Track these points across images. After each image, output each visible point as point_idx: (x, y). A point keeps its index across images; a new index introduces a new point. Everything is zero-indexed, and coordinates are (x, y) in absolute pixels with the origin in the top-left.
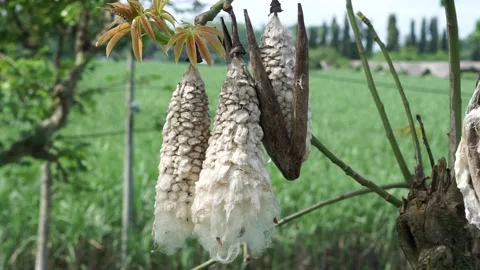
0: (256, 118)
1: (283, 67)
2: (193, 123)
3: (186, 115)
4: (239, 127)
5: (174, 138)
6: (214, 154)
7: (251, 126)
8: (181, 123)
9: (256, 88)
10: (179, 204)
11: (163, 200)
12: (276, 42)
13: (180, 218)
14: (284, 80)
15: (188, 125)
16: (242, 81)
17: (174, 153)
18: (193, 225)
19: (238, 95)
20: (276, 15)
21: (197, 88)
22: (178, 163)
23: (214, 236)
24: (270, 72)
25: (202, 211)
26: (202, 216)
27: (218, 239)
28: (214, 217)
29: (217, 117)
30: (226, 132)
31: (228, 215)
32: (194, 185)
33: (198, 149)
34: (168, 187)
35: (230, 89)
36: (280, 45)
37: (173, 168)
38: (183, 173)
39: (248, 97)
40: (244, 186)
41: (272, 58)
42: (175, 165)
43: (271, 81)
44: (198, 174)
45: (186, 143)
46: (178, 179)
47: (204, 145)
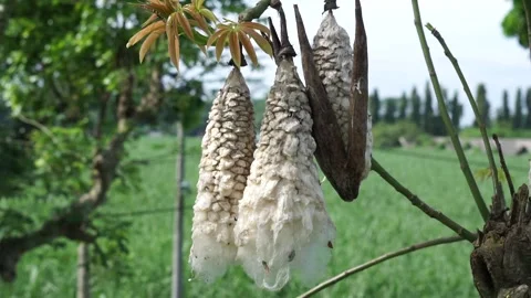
0: (308, 127)
1: (338, 70)
2: (236, 134)
3: (228, 125)
4: (289, 136)
5: (215, 151)
6: (261, 168)
7: (303, 137)
8: (223, 134)
9: (308, 93)
10: (219, 225)
11: (202, 222)
12: (331, 42)
13: (221, 242)
14: (339, 85)
15: (230, 136)
16: (292, 86)
17: (215, 168)
18: (237, 248)
19: (287, 102)
20: (331, 12)
21: (241, 95)
22: (219, 179)
23: (259, 260)
24: (324, 77)
25: (246, 232)
26: (247, 238)
27: (264, 263)
28: (260, 239)
29: (264, 127)
30: (273, 142)
31: (276, 236)
32: (237, 204)
33: (242, 163)
34: (208, 206)
35: (278, 95)
36: (335, 46)
37: (214, 185)
38: (225, 190)
39: (299, 104)
40: (295, 203)
41: (327, 60)
42: (216, 182)
43: (325, 86)
44: (242, 191)
45: (229, 157)
46: (218, 197)
47: (249, 158)
